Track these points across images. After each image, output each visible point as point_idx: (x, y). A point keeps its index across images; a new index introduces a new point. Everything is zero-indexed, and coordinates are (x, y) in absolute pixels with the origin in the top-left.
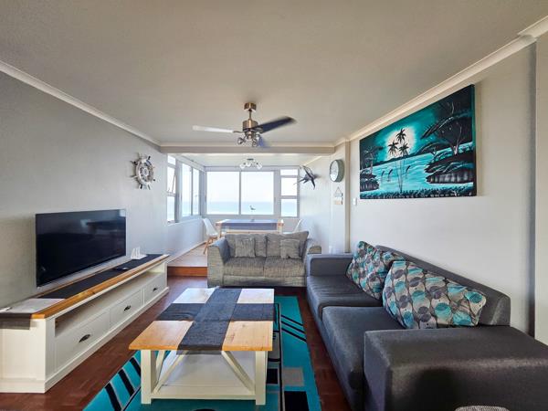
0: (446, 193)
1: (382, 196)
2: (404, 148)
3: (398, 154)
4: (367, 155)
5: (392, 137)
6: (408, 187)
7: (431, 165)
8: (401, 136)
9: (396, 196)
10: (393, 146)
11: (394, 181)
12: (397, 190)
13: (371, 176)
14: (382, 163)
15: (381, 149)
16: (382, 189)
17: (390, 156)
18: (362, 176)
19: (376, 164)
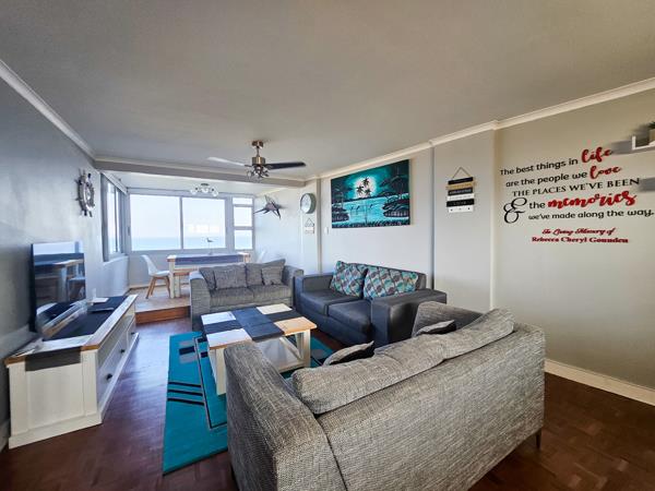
0: (395, 223)
1: (351, 226)
2: (368, 191)
3: (364, 195)
4: (338, 193)
5: (359, 182)
6: (371, 219)
7: (386, 205)
8: (366, 182)
9: (362, 225)
10: (360, 189)
11: (361, 214)
12: (364, 221)
13: (342, 210)
14: (352, 200)
15: (350, 189)
16: (351, 220)
17: (357, 196)
18: (333, 209)
19: (346, 201)
